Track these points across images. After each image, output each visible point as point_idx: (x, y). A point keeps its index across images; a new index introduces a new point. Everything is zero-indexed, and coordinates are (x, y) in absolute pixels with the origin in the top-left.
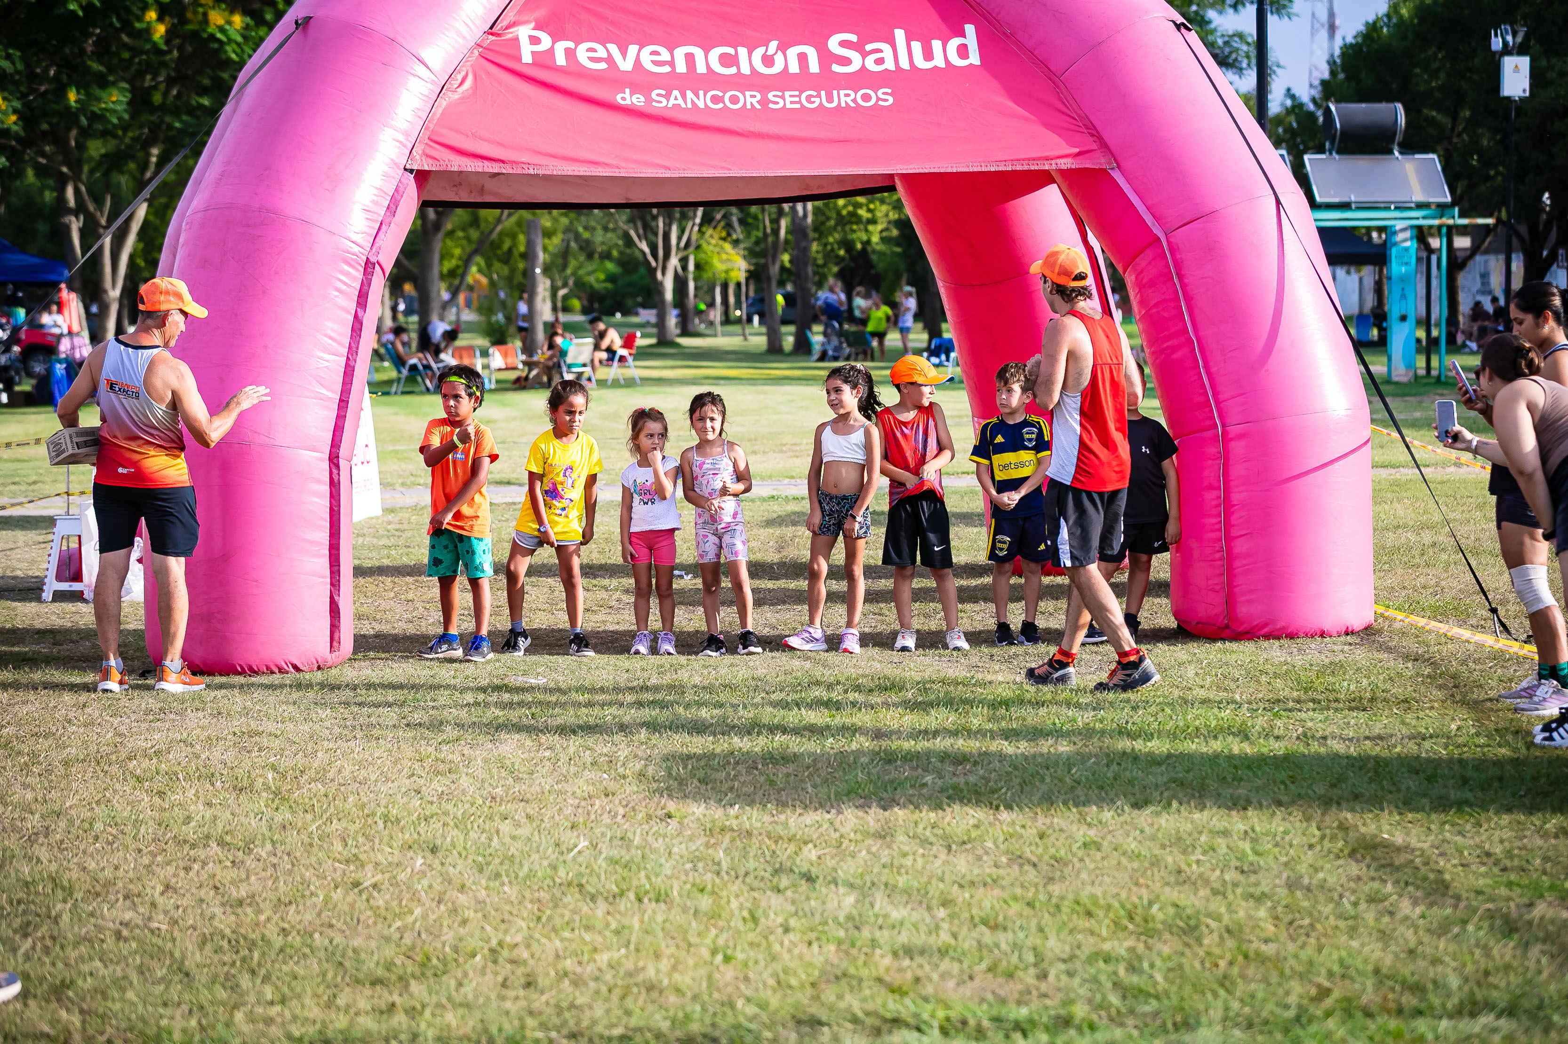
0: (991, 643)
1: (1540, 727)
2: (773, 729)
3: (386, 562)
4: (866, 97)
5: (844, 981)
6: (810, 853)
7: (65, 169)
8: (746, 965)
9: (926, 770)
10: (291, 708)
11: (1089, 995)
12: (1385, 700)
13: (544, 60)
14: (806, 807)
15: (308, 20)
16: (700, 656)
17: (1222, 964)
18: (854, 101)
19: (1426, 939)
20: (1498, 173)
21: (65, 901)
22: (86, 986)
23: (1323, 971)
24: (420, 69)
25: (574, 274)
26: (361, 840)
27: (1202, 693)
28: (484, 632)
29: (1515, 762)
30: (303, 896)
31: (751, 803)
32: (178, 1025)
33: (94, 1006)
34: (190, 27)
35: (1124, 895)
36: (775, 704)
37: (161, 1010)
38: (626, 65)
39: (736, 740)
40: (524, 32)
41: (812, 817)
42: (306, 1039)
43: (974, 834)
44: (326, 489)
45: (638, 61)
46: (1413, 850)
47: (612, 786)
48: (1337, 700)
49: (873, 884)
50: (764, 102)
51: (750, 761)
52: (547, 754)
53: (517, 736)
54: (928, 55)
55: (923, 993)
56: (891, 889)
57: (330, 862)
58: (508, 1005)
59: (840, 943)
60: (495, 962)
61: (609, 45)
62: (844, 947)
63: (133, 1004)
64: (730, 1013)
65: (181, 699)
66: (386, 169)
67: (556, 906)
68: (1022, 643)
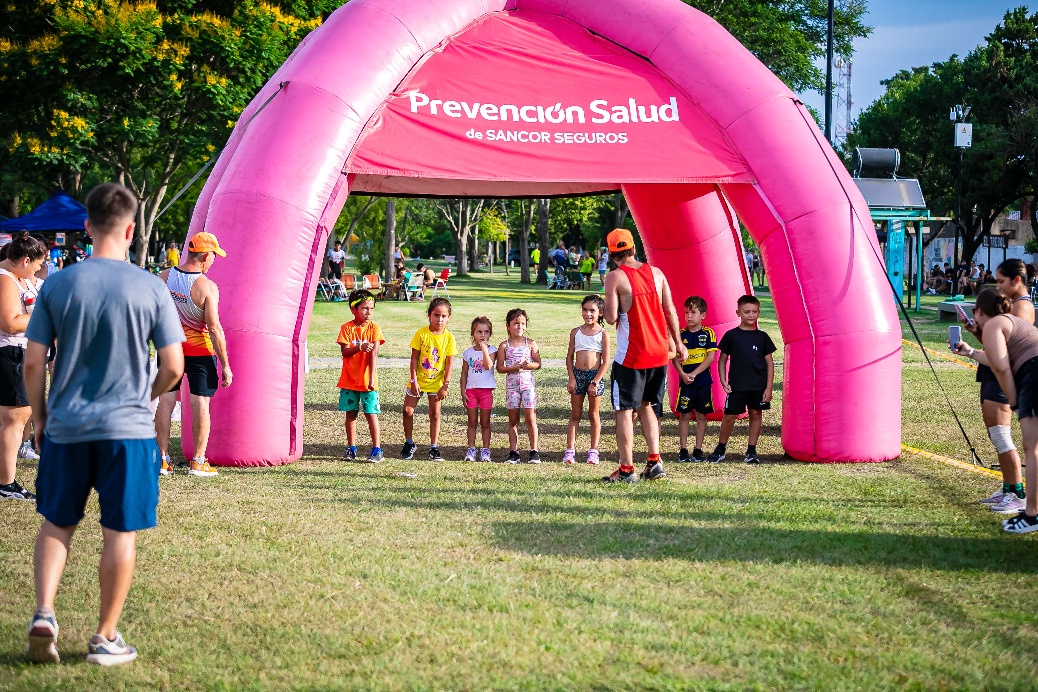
0: (676, 461)
1: (1006, 521)
2: (556, 509)
3: (315, 401)
4: (612, 138)
5: (618, 664)
6: (587, 585)
7: (120, 165)
8: (558, 653)
9: (648, 536)
10: (269, 488)
11: (764, 677)
12: (912, 502)
13: (424, 110)
14: (580, 557)
15: (287, 83)
16: (505, 463)
17: (841, 660)
18: (605, 139)
19: (959, 648)
20: (949, 191)
21: (150, 601)
22: (170, 654)
23: (901, 666)
24: (351, 114)
25: (408, 234)
26: (322, 569)
27: (805, 495)
28: (378, 445)
29: (995, 541)
30: (292, 603)
31: (548, 553)
32: (227, 680)
33: (176, 666)
34: (196, 84)
35: (776, 617)
36: (554, 494)
37: (216, 670)
38: (472, 115)
39: (534, 514)
40: (413, 94)
41: (586, 563)
42: (304, 690)
43: (683, 576)
44: (291, 359)
45: (479, 113)
46: (942, 594)
47: (466, 541)
48: (885, 501)
49: (627, 605)
50: (552, 139)
51: (543, 528)
52: (424, 520)
53: (404, 509)
54: (648, 114)
55: (667, 673)
56: (638, 608)
57: (304, 582)
58: (422, 673)
59: (612, 641)
60: (410, 646)
61: (462, 103)
62: (615, 643)
63: (197, 666)
64: (553, 682)
65: (204, 480)
66: (331, 172)
67: (442, 613)
68: (694, 461)
